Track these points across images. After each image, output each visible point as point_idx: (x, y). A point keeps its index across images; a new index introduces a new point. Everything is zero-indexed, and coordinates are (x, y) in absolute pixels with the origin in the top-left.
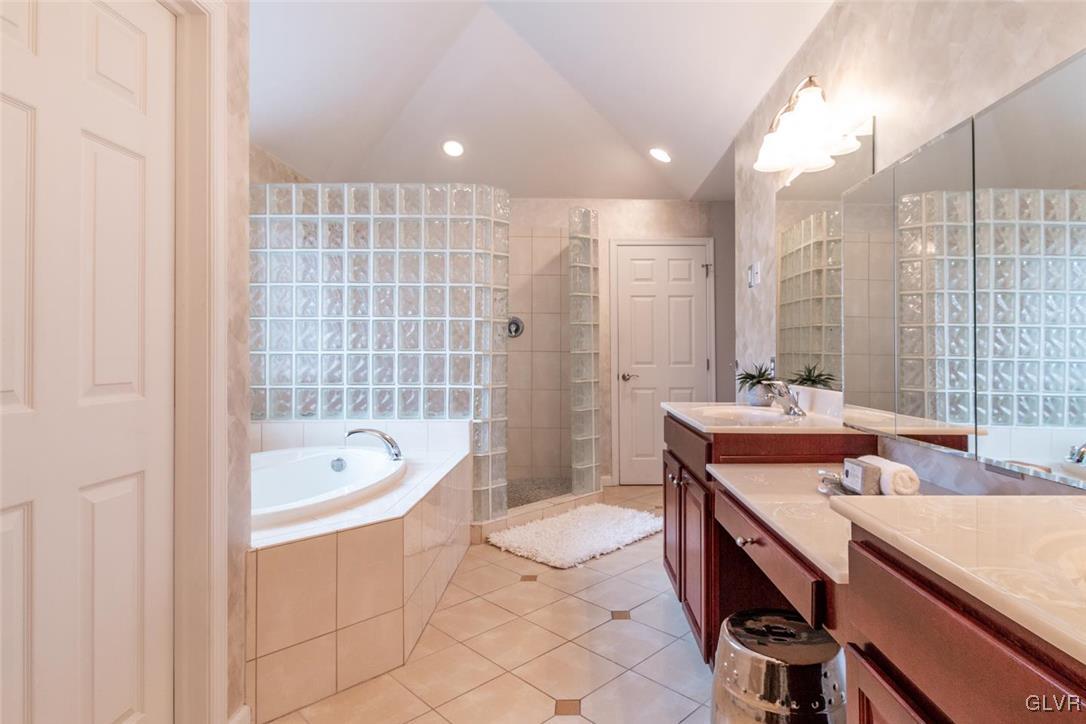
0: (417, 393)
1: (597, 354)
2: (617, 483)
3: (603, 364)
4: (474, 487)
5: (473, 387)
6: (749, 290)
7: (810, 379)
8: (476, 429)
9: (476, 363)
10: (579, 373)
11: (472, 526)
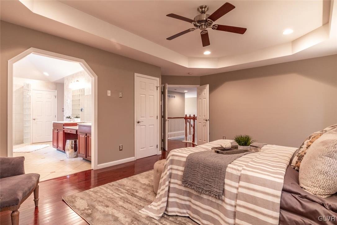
6: (67, 104)
7: (77, 117)
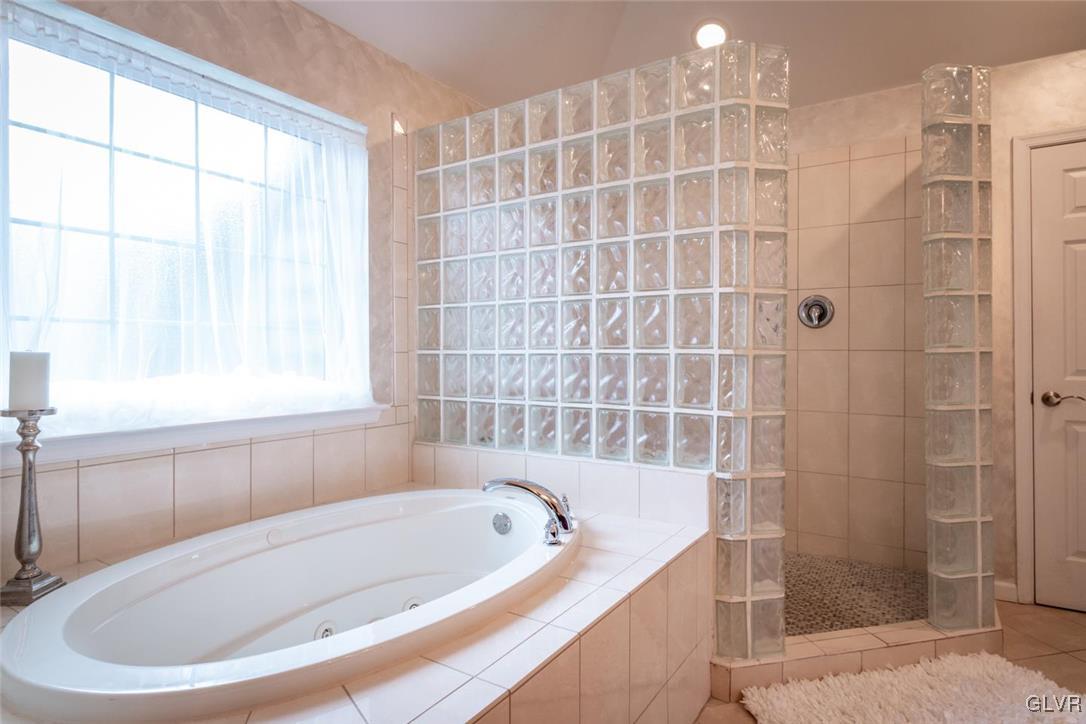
0: (624, 417)
1: (986, 355)
2: (1029, 599)
3: (999, 374)
4: (717, 592)
5: (715, 413)
8: (721, 490)
9: (721, 370)
10: (944, 391)
11: (713, 665)
